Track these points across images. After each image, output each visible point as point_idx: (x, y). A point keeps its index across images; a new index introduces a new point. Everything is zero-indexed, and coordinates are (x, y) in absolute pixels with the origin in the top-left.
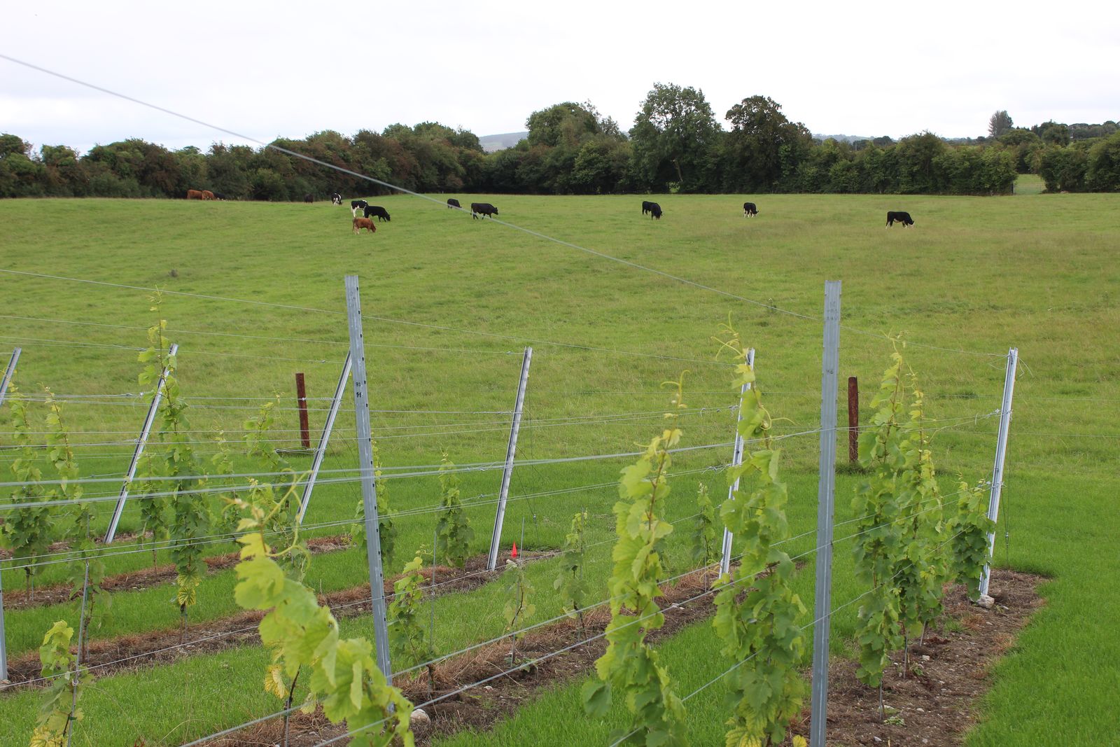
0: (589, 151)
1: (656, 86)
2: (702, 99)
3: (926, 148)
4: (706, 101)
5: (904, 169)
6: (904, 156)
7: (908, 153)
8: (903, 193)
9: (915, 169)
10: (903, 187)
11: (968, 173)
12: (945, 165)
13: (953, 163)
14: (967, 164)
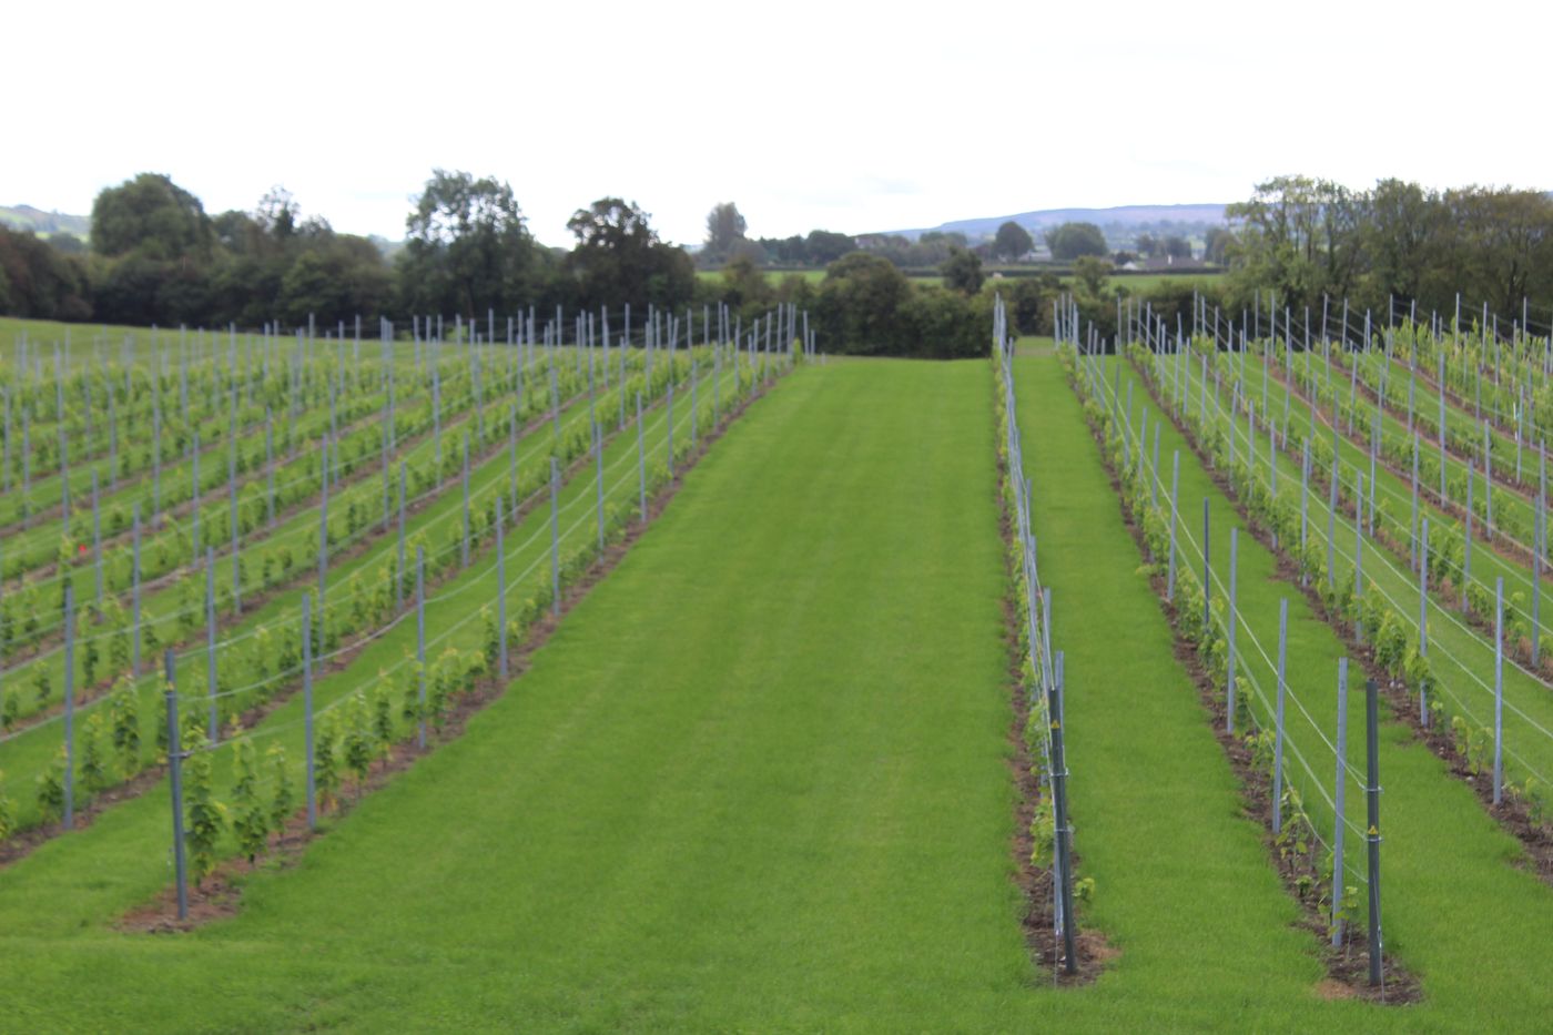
0: (310, 267)
1: (435, 172)
2: (510, 194)
3: (887, 290)
4: (515, 197)
5: (852, 320)
6: (851, 299)
7: (860, 295)
8: (850, 353)
9: (871, 319)
10: (851, 346)
11: (950, 328)
12: (917, 315)
13: (928, 313)
14: (948, 316)
